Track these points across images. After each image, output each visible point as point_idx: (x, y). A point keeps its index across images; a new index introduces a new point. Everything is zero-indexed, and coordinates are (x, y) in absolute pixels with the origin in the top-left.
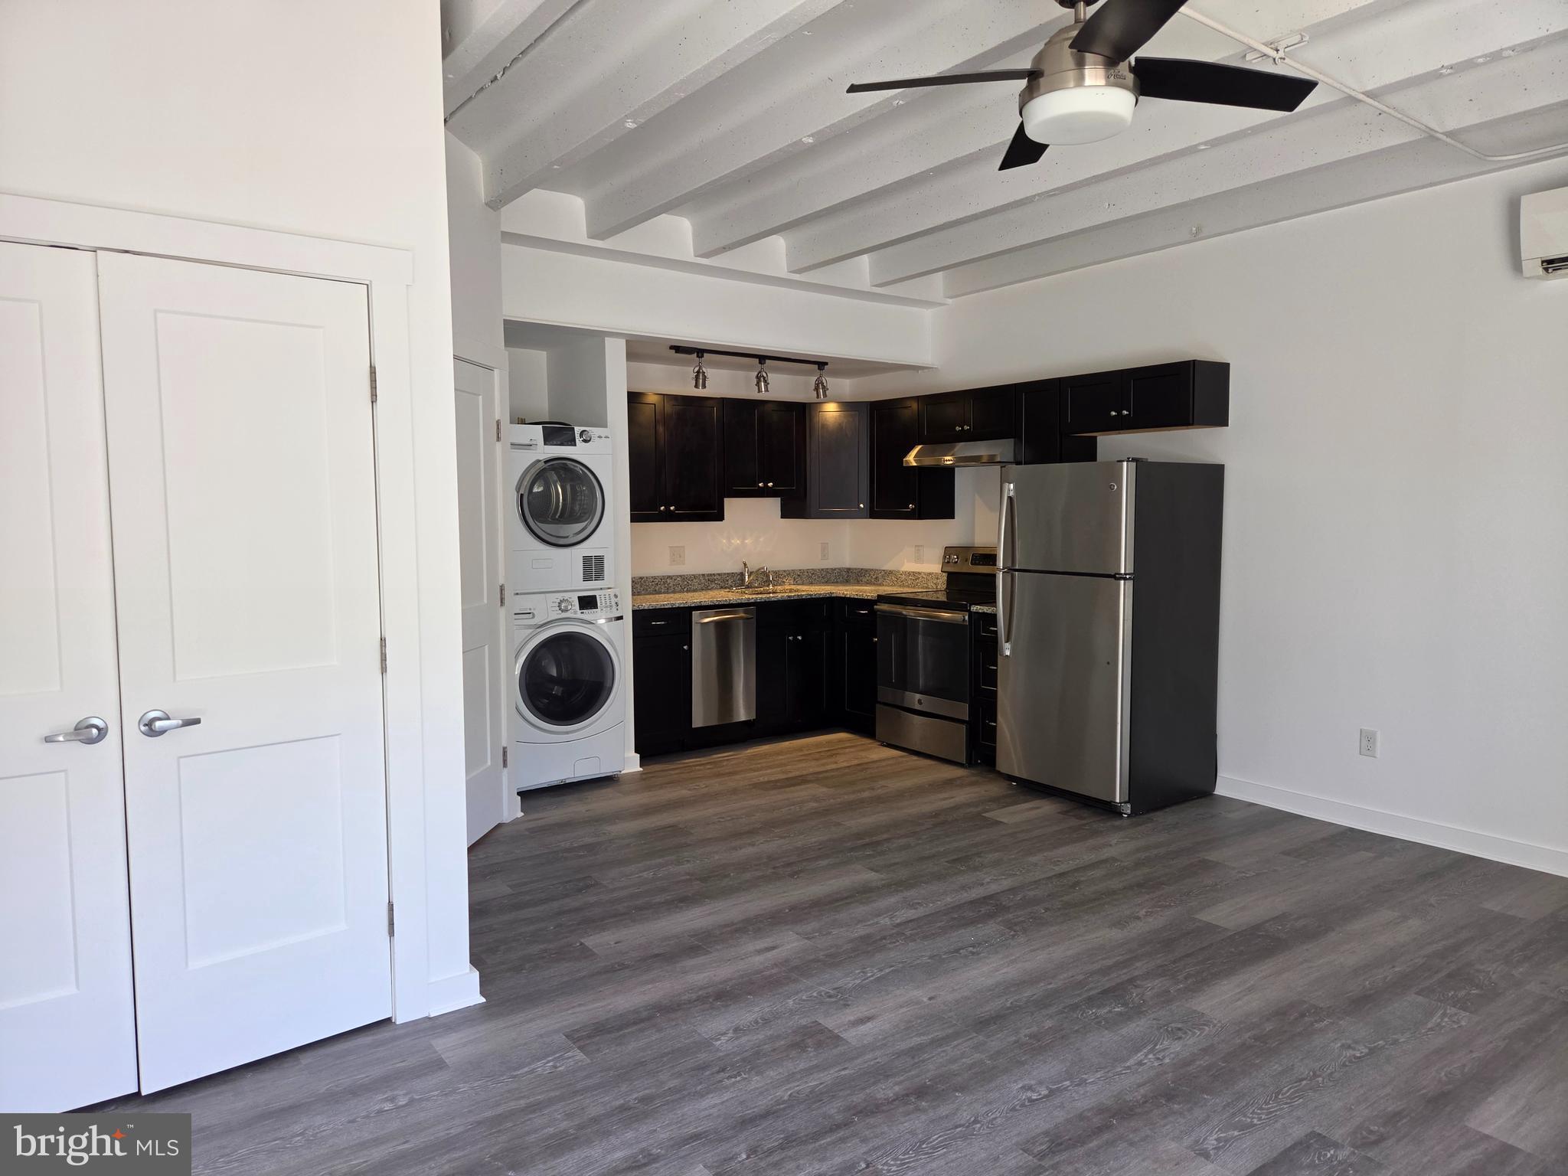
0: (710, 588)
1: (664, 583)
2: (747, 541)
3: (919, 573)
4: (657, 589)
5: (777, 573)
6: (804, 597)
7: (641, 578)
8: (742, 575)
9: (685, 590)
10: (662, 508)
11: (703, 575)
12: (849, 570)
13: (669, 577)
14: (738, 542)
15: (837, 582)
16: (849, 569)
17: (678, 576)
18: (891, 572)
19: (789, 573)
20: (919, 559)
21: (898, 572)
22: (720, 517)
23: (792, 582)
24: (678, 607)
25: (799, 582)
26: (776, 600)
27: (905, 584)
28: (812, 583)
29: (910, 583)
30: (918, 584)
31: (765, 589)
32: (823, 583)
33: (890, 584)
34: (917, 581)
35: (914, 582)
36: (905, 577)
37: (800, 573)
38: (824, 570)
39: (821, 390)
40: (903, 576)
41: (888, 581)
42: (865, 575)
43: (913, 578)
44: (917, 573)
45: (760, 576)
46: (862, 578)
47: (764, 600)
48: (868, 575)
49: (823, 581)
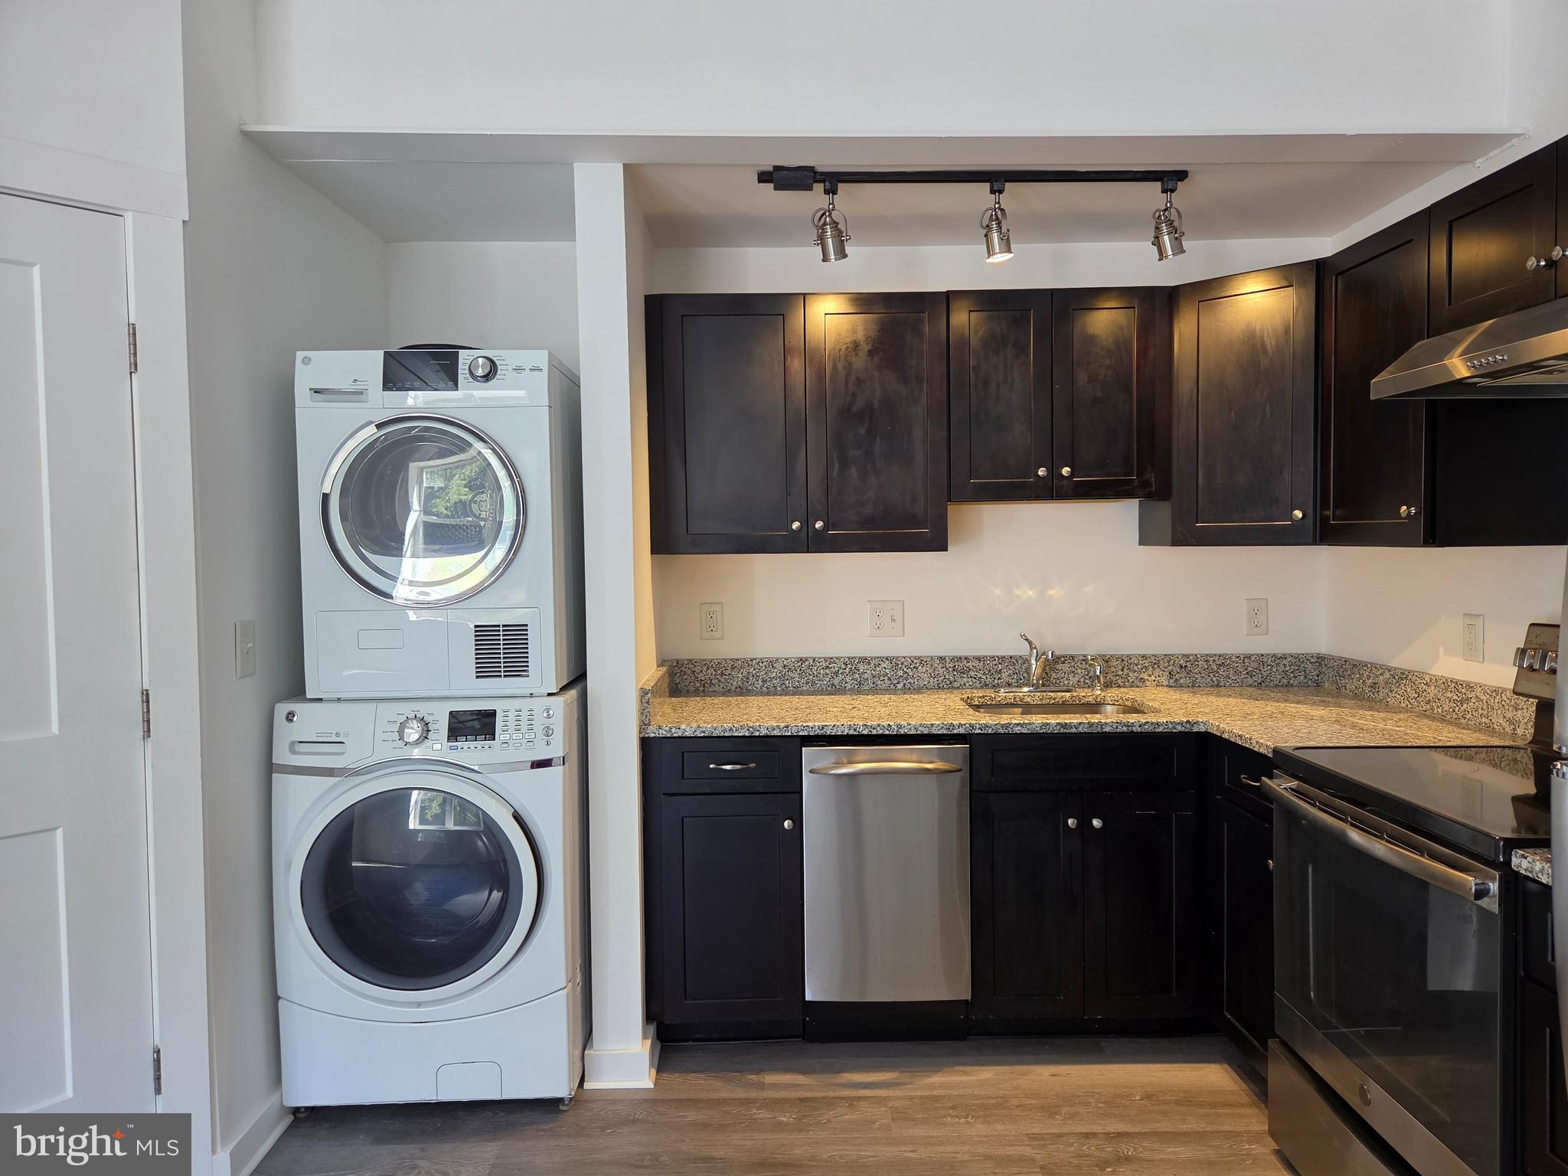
0: (956, 684)
1: (852, 672)
2: (1052, 592)
4: (836, 682)
5: (1126, 662)
7: (802, 660)
9: (900, 686)
10: (796, 525)
11: (942, 659)
12: (1320, 659)
13: (864, 660)
14: (1031, 593)
15: (1289, 685)
16: (1323, 658)
17: (882, 659)
18: (1404, 676)
19: (1154, 662)
20: (1469, 648)
22: (937, 542)
23: (1164, 680)
25: (1182, 681)
26: (1026, 732)
27: (1436, 711)
28: (1218, 686)
29: (1447, 708)
30: (1468, 716)
31: (1078, 696)
32: (1250, 686)
33: (1404, 705)
34: (1465, 706)
35: (1457, 708)
36: (1436, 691)
37: (1187, 662)
38: (1253, 658)
39: (1166, 238)
40: (1433, 688)
41: (1398, 696)
42: (1353, 677)
43: (1455, 697)
44: (1464, 685)
45: (1079, 664)
46: (1347, 681)
47: (990, 730)
48: (1358, 676)
49: (1250, 681)
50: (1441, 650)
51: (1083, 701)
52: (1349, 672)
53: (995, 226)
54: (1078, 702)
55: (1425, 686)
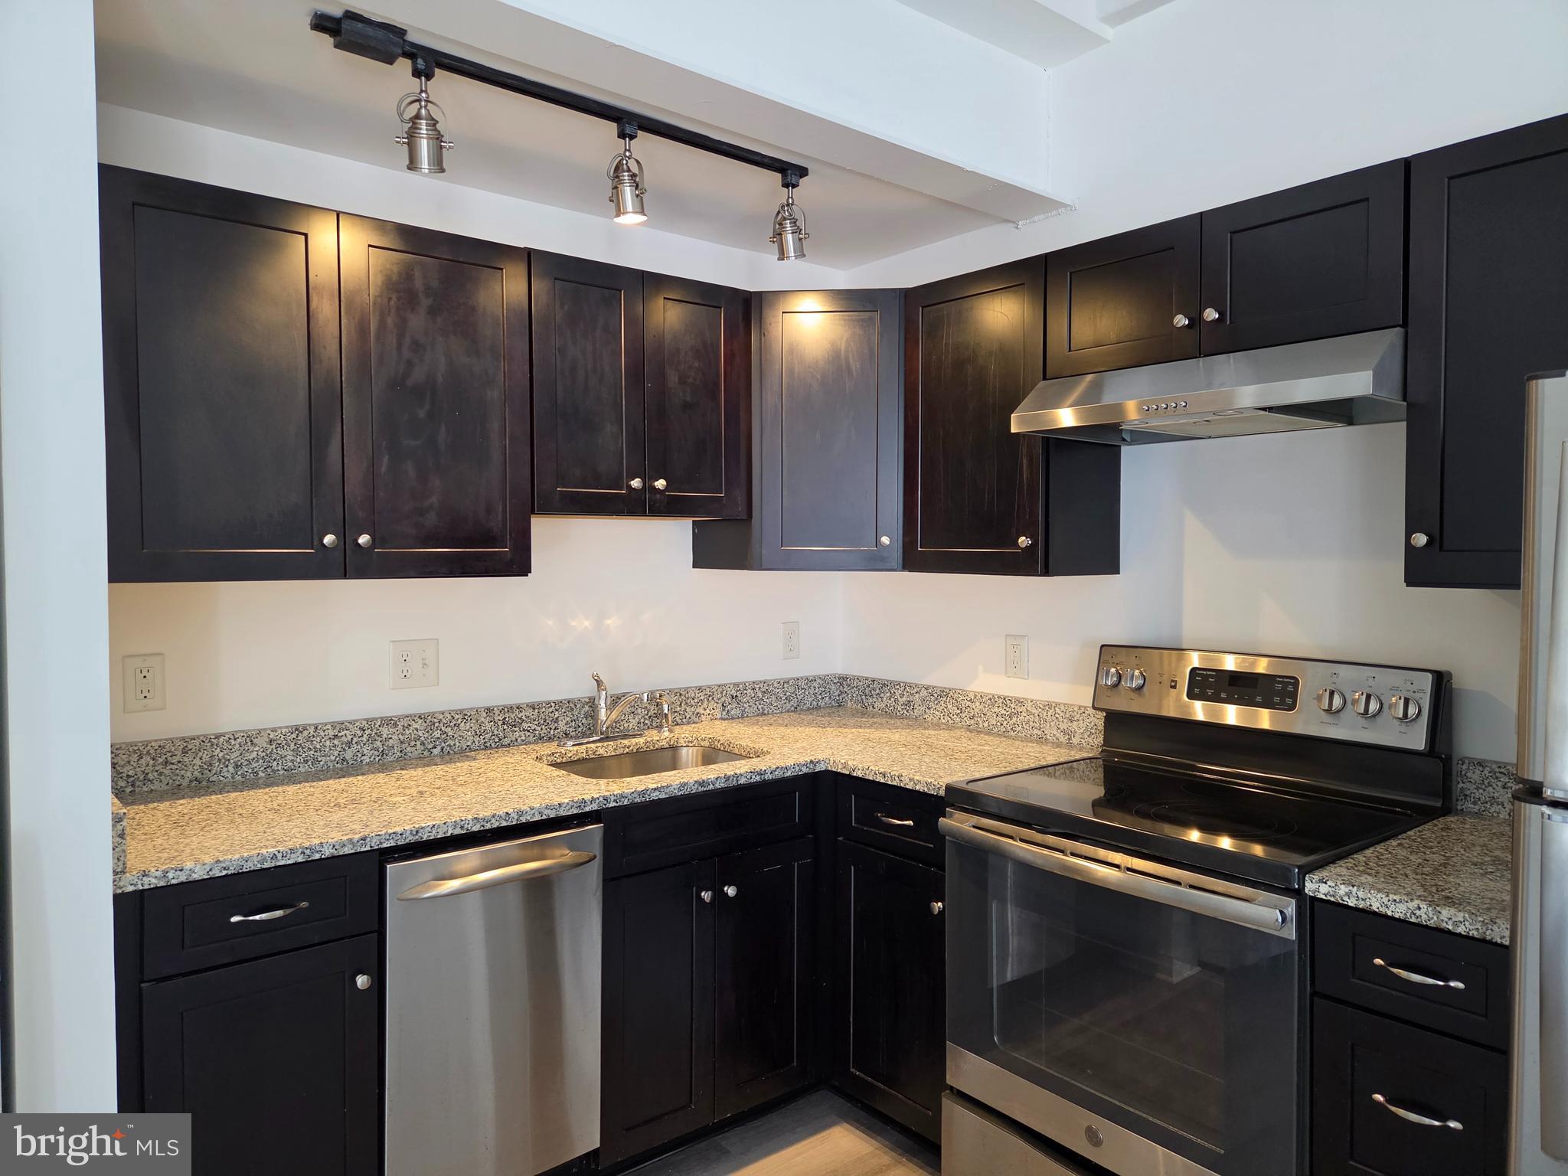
0: (506, 741)
1: (372, 739)
2: (608, 622)
3: (1020, 702)
4: (349, 755)
5: (682, 696)
6: (742, 781)
7: (298, 730)
8: (592, 703)
9: (436, 751)
10: (329, 539)
11: (489, 710)
12: (843, 679)
13: (389, 721)
14: (587, 623)
15: (818, 708)
16: (845, 678)
17: (412, 717)
18: (943, 693)
19: (709, 693)
20: (1014, 666)
21: (964, 693)
22: (519, 565)
23: (718, 713)
24: (333, 857)
25: (733, 712)
26: (664, 796)
27: (981, 726)
28: (763, 714)
29: (994, 723)
30: (1018, 729)
31: (652, 741)
32: (788, 711)
33: (943, 721)
34: (1014, 719)
35: (1005, 722)
36: (981, 707)
37: (737, 691)
38: (791, 682)
39: (790, 237)
40: (978, 704)
41: (937, 713)
42: (882, 695)
43: (1004, 712)
44: (1013, 701)
45: (639, 703)
46: (875, 700)
47: (626, 800)
48: (889, 694)
49: (788, 706)
50: (981, 668)
51: (657, 746)
52: (878, 691)
53: (627, 178)
54: (652, 748)
55: (968, 703)
